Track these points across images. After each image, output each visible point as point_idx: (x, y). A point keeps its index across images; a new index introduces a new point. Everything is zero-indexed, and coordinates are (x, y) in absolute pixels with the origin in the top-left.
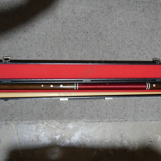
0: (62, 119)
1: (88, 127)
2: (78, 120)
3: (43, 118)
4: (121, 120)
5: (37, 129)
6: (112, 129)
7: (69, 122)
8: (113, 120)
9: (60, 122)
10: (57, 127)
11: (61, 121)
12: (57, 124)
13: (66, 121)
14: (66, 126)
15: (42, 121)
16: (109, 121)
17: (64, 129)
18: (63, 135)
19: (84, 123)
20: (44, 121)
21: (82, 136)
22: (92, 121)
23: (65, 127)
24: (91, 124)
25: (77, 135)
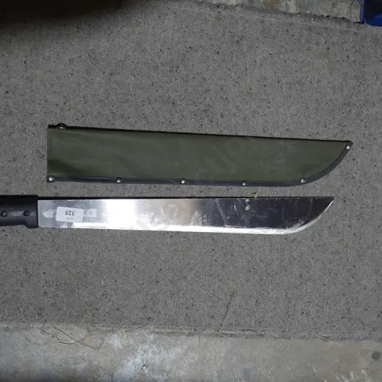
0: (93, 323)
1: (161, 347)
2: (136, 327)
3: (46, 317)
4: (247, 333)
5: (27, 345)
6: (223, 355)
7: (113, 331)
8: (228, 332)
9: (89, 331)
10: (81, 342)
11: (91, 328)
12: (82, 333)
13: (104, 328)
14: (102, 339)
15: (40, 326)
16: (217, 335)
17: (97, 348)
18: (95, 363)
19: (152, 337)
20: (46, 325)
21: (144, 368)
22: (172, 333)
23: (99, 342)
24: (169, 339)
25: (130, 364)
